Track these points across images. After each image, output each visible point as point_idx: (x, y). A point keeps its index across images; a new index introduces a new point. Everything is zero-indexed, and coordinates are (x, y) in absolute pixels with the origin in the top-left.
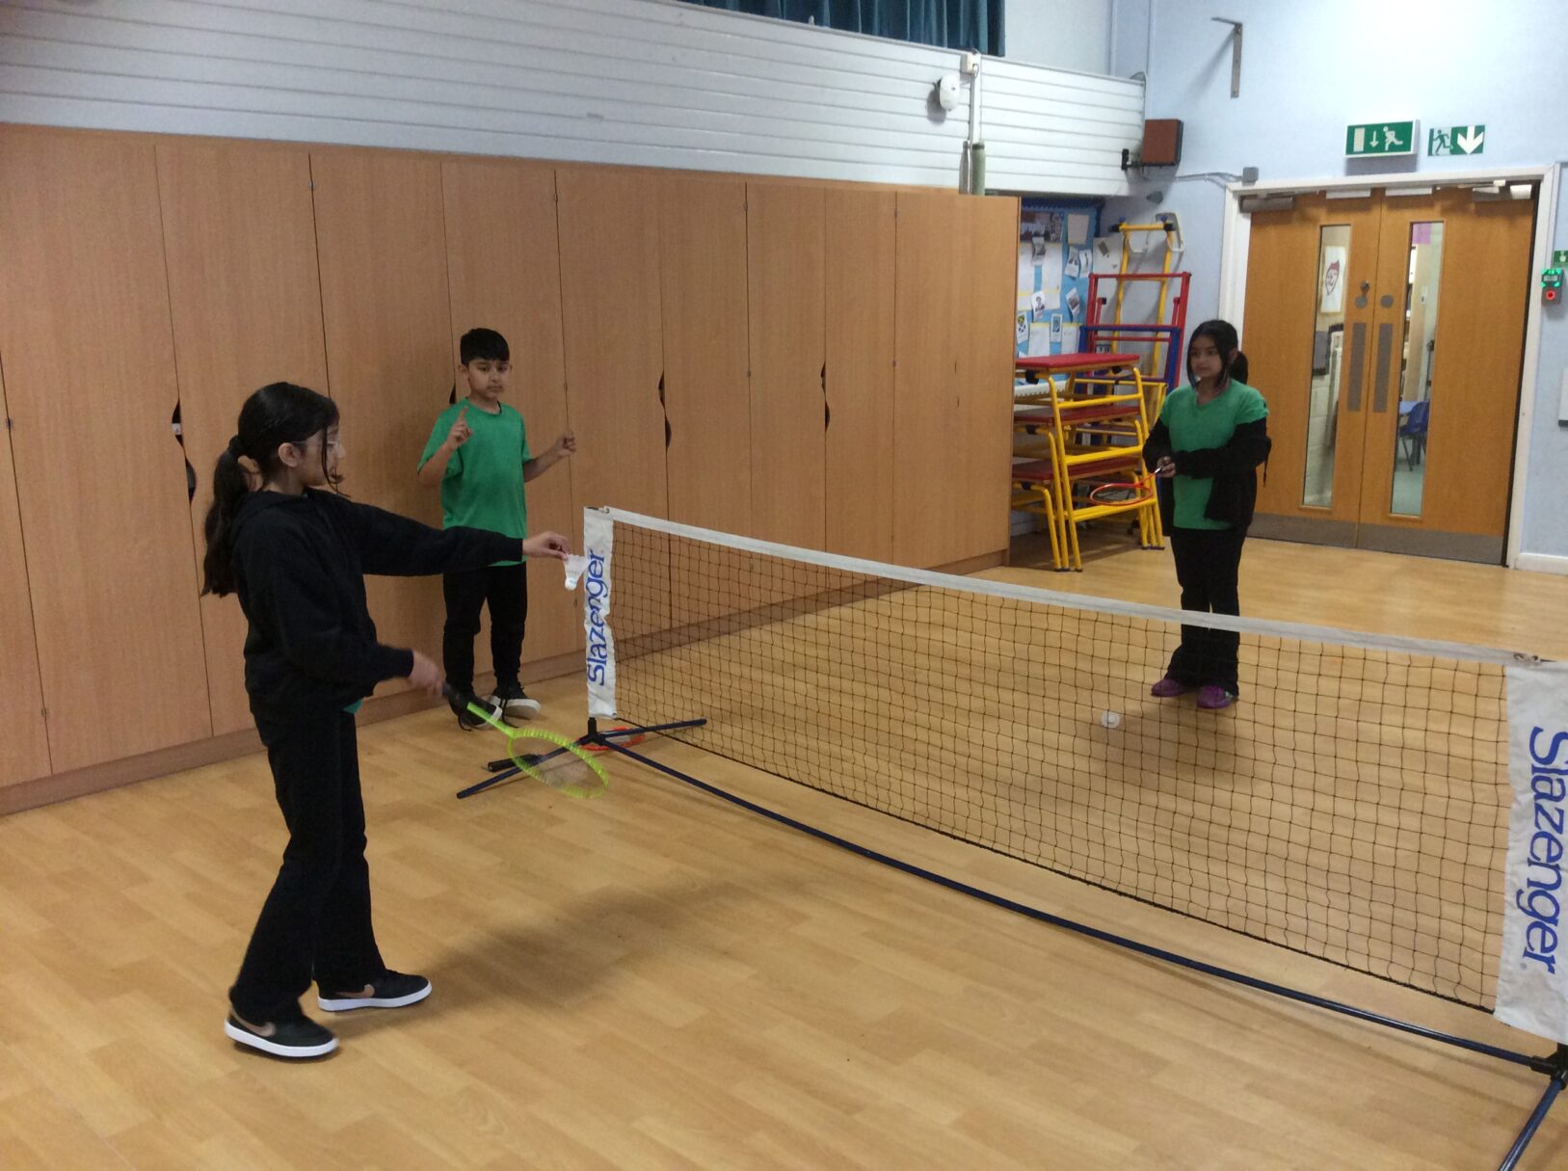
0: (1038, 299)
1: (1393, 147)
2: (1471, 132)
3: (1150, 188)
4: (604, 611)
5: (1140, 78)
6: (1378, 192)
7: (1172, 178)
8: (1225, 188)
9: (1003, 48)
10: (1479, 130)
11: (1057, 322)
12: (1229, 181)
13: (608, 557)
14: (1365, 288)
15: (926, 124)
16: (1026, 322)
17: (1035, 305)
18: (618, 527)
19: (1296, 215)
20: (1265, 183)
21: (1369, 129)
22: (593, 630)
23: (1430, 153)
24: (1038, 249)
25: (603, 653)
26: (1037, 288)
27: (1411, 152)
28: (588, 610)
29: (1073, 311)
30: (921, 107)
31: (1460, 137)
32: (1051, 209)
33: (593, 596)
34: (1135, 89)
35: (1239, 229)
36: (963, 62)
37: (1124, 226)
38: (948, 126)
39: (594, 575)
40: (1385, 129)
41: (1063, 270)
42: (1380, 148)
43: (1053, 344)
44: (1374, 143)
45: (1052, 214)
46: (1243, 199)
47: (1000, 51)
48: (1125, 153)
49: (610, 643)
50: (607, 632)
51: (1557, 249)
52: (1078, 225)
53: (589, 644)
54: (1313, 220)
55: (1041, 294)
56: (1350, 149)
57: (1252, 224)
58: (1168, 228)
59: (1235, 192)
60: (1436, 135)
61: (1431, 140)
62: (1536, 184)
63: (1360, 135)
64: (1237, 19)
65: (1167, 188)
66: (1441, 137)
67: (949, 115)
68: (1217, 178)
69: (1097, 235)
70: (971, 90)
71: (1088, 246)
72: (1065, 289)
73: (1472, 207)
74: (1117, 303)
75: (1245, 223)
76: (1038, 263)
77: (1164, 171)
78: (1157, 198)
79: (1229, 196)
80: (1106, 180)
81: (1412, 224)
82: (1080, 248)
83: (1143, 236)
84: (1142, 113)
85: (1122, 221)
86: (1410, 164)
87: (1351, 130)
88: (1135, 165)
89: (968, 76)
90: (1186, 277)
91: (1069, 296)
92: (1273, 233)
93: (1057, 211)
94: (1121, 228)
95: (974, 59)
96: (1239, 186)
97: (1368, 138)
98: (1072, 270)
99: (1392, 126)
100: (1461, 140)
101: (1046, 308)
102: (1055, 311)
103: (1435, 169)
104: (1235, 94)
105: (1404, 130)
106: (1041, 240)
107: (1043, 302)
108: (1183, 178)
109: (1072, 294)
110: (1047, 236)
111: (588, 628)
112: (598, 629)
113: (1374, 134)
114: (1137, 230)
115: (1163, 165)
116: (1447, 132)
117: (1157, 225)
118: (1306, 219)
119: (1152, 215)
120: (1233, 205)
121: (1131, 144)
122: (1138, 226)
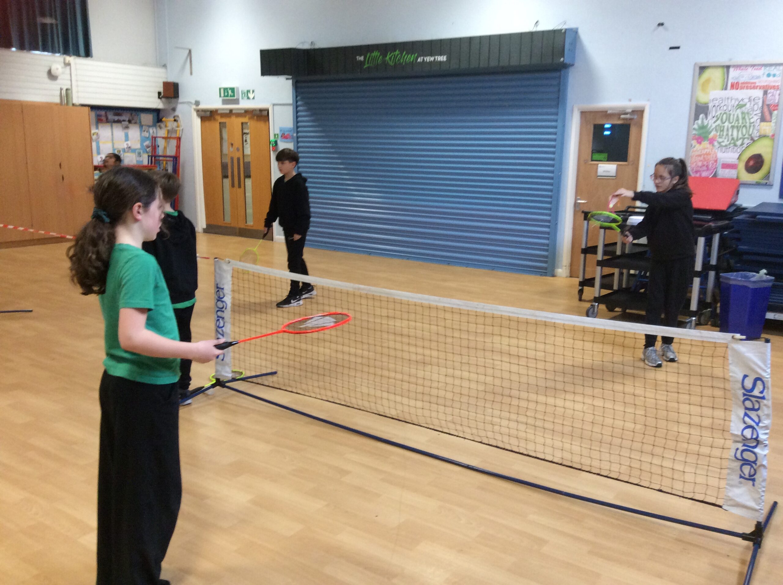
2: (251, 92)
3: (172, 106)
5: (165, 66)
6: (231, 111)
8: (191, 107)
10: (253, 91)
11: (139, 153)
12: (192, 105)
14: (232, 144)
15: (47, 80)
19: (212, 118)
20: (202, 106)
21: (225, 89)
23: (242, 98)
26: (127, 140)
27: (235, 98)
29: (148, 149)
30: (44, 75)
31: (249, 94)
32: (131, 112)
34: (163, 70)
35: (197, 122)
36: (65, 59)
40: (228, 89)
41: (141, 134)
42: (227, 96)
44: (226, 94)
45: (131, 114)
47: (91, 56)
48: (159, 93)
51: (275, 133)
52: (147, 118)
54: (218, 120)
55: (129, 142)
56: (220, 96)
57: (201, 121)
58: (175, 120)
59: (195, 109)
60: (243, 93)
61: (242, 95)
62: (268, 111)
63: (222, 91)
64: (190, 48)
65: (176, 105)
68: (189, 104)
69: (157, 121)
70: (70, 69)
71: (154, 125)
72: (142, 141)
75: (199, 120)
76: (126, 131)
77: (174, 100)
78: (174, 110)
79: (193, 110)
80: (156, 103)
82: (149, 126)
83: (170, 124)
84: (167, 78)
85: (164, 118)
86: (237, 102)
87: (220, 89)
89: (67, 65)
90: (179, 139)
91: (145, 144)
92: (207, 124)
93: (134, 113)
94: (164, 120)
95: (71, 59)
96: (195, 107)
97: (224, 93)
99: (230, 88)
102: (138, 149)
103: (244, 104)
105: (233, 90)
108: (181, 103)
113: (226, 91)
114: (169, 121)
115: (171, 98)
116: (246, 91)
117: (173, 119)
118: (215, 119)
119: (173, 116)
120: (194, 114)
121: (161, 90)
122: (168, 119)
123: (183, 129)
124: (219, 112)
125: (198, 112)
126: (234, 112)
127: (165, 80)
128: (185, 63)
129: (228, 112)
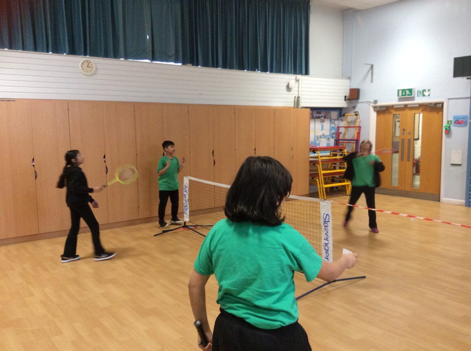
0: (322, 133)
1: (408, 95)
2: (427, 91)
3: (353, 105)
4: (187, 198)
5: (349, 78)
6: (406, 106)
7: (357, 103)
8: (370, 105)
9: (309, 73)
10: (429, 90)
11: (328, 138)
12: (371, 103)
13: (188, 186)
14: (404, 130)
15: (286, 92)
16: (319, 138)
17: (321, 134)
18: (190, 180)
19: (387, 112)
20: (379, 104)
21: (403, 90)
22: (185, 203)
23: (418, 96)
24: (322, 120)
25: (187, 208)
26: (322, 130)
27: (412, 96)
28: (184, 198)
29: (333, 136)
30: (285, 88)
32: (326, 111)
33: (185, 195)
34: (348, 81)
35: (373, 115)
36: (296, 77)
37: (346, 114)
38: (292, 92)
39: (186, 191)
40: (406, 90)
41: (330, 125)
43: (327, 144)
44: (404, 94)
45: (326, 112)
46: (375, 107)
47: (308, 74)
48: (345, 97)
49: (188, 205)
50: (187, 203)
51: (448, 120)
52: (334, 114)
53: (184, 206)
54: (391, 113)
55: (323, 131)
56: (398, 95)
57: (377, 114)
58: (356, 115)
60: (419, 92)
61: (418, 93)
62: (442, 104)
63: (400, 92)
64: (372, 63)
65: (356, 105)
66: (420, 92)
67: (292, 90)
68: (368, 103)
69: (340, 116)
70: (299, 84)
71: (338, 119)
72: (331, 130)
73: (428, 109)
74: (345, 134)
75: (375, 114)
76: (322, 124)
77: (356, 101)
78: (354, 107)
79: (371, 107)
80: (341, 103)
81: (415, 114)
82: (335, 120)
83: (350, 117)
84: (350, 86)
85: (345, 113)
86: (413, 99)
87: (398, 91)
88: (348, 99)
89: (297, 81)
90: (360, 127)
92: (382, 116)
93: (327, 111)
94: (345, 115)
95: (299, 77)
96: (373, 105)
97: (402, 93)
98: (333, 125)
99: (408, 90)
100: (425, 93)
101: (325, 135)
102: (328, 136)
103: (419, 100)
104: (372, 82)
105: (410, 90)
106: (323, 118)
107: (324, 133)
108: (360, 103)
109: (333, 131)
110: (325, 117)
111: (184, 202)
112: (186, 202)
115: (355, 99)
116: (422, 91)
119: (353, 112)
121: (348, 94)
122: (349, 114)
123: (361, 121)
125: (375, 109)
126: (408, 106)
128: (367, 74)
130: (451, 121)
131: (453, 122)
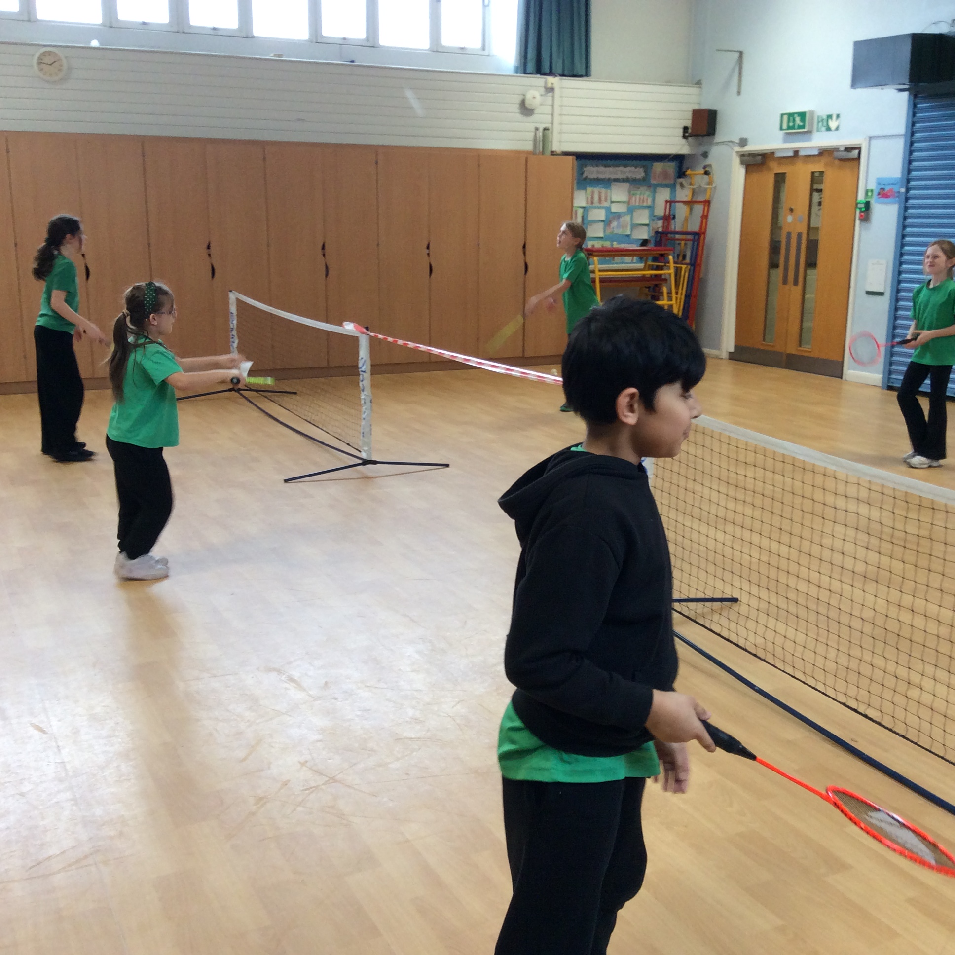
1: (800, 127)
2: (834, 117)
3: (702, 149)
5: (699, 83)
6: (796, 152)
7: (711, 144)
8: (732, 149)
10: (838, 116)
12: (735, 145)
14: (792, 210)
15: (519, 117)
19: (764, 167)
20: (749, 148)
21: (791, 115)
23: (818, 129)
27: (807, 129)
30: (516, 108)
31: (830, 122)
34: (694, 90)
35: (739, 173)
36: (546, 83)
37: (689, 172)
38: (535, 117)
40: (796, 116)
42: (793, 128)
44: (791, 124)
46: (742, 156)
47: (589, 72)
48: (685, 129)
51: (868, 188)
54: (772, 170)
56: (781, 129)
57: (747, 172)
58: (706, 173)
59: (738, 153)
61: (819, 122)
62: (859, 149)
63: (785, 118)
64: (741, 50)
65: (710, 148)
66: (822, 120)
69: (679, 176)
70: (553, 97)
71: (671, 184)
73: (838, 161)
75: (742, 171)
77: (708, 139)
78: (705, 155)
79: (734, 155)
80: (677, 146)
82: (664, 185)
84: (699, 104)
85: (688, 168)
86: (808, 136)
87: (782, 115)
89: (549, 90)
90: (707, 203)
92: (755, 176)
93: (646, 163)
95: (556, 81)
97: (789, 121)
99: (799, 114)
103: (821, 140)
105: (802, 115)
108: (718, 143)
113: (791, 118)
114: (696, 174)
115: (703, 136)
116: (825, 117)
117: (703, 171)
118: (769, 169)
119: (703, 166)
120: (736, 160)
121: (688, 123)
122: (696, 172)
123: (715, 188)
124: (778, 155)
125: (744, 158)
126: (801, 153)
127: (696, 107)
128: (731, 76)
129: (791, 154)
130: (872, 191)
131: (875, 193)
